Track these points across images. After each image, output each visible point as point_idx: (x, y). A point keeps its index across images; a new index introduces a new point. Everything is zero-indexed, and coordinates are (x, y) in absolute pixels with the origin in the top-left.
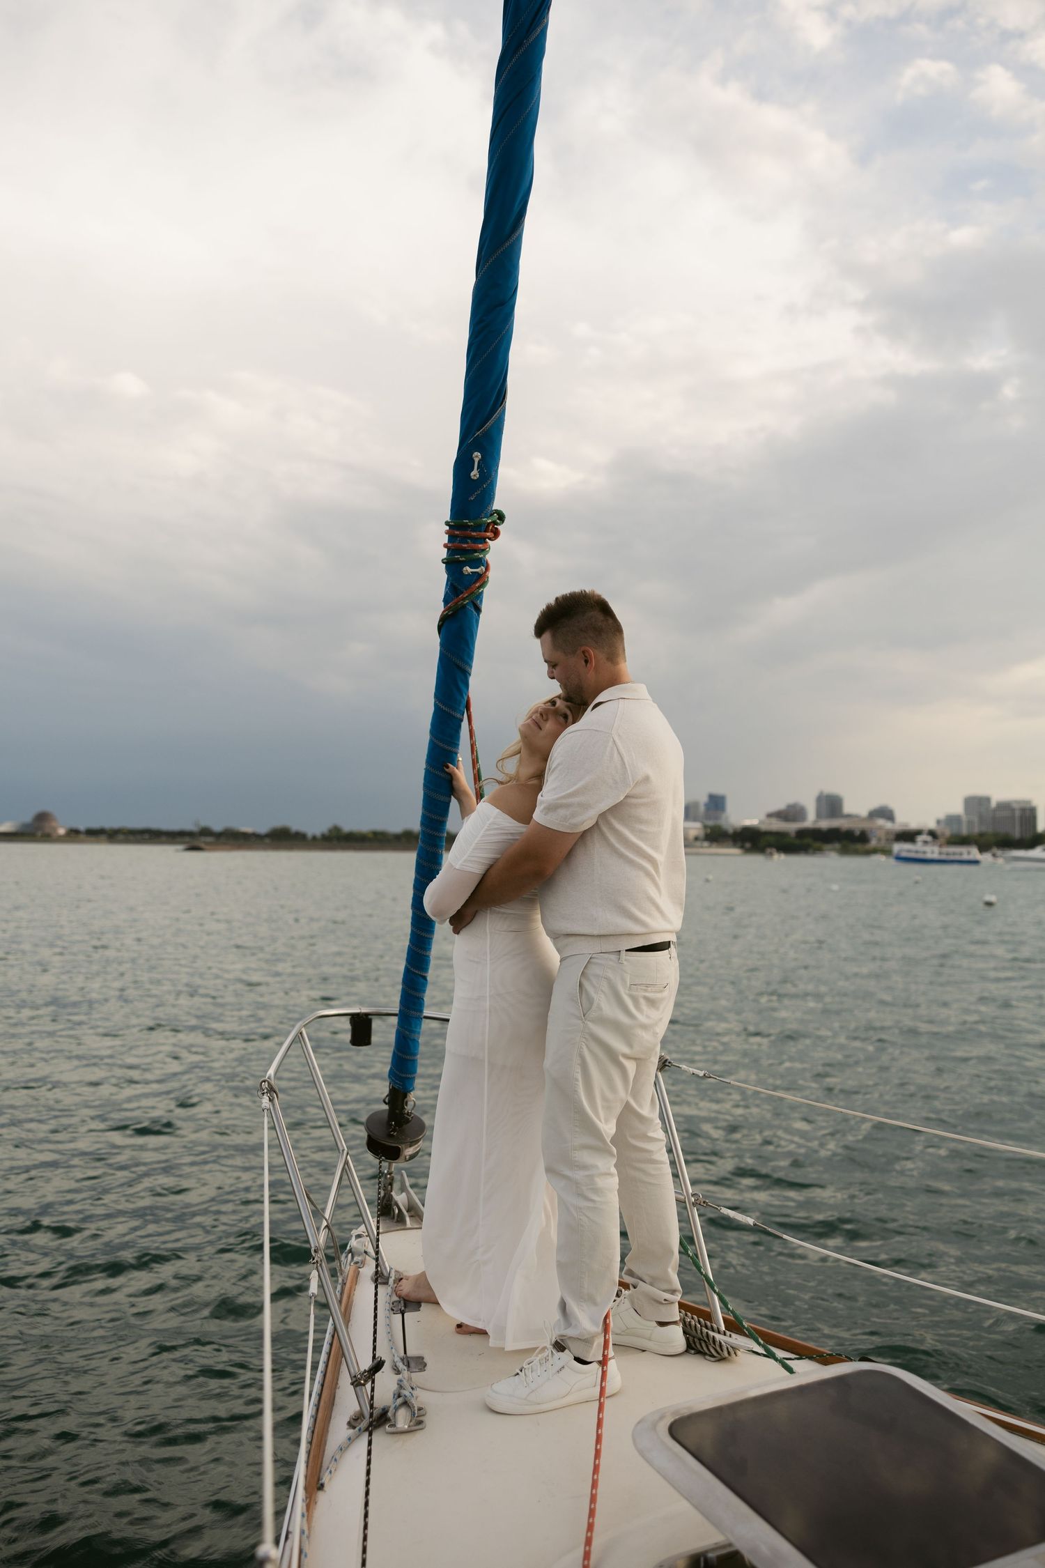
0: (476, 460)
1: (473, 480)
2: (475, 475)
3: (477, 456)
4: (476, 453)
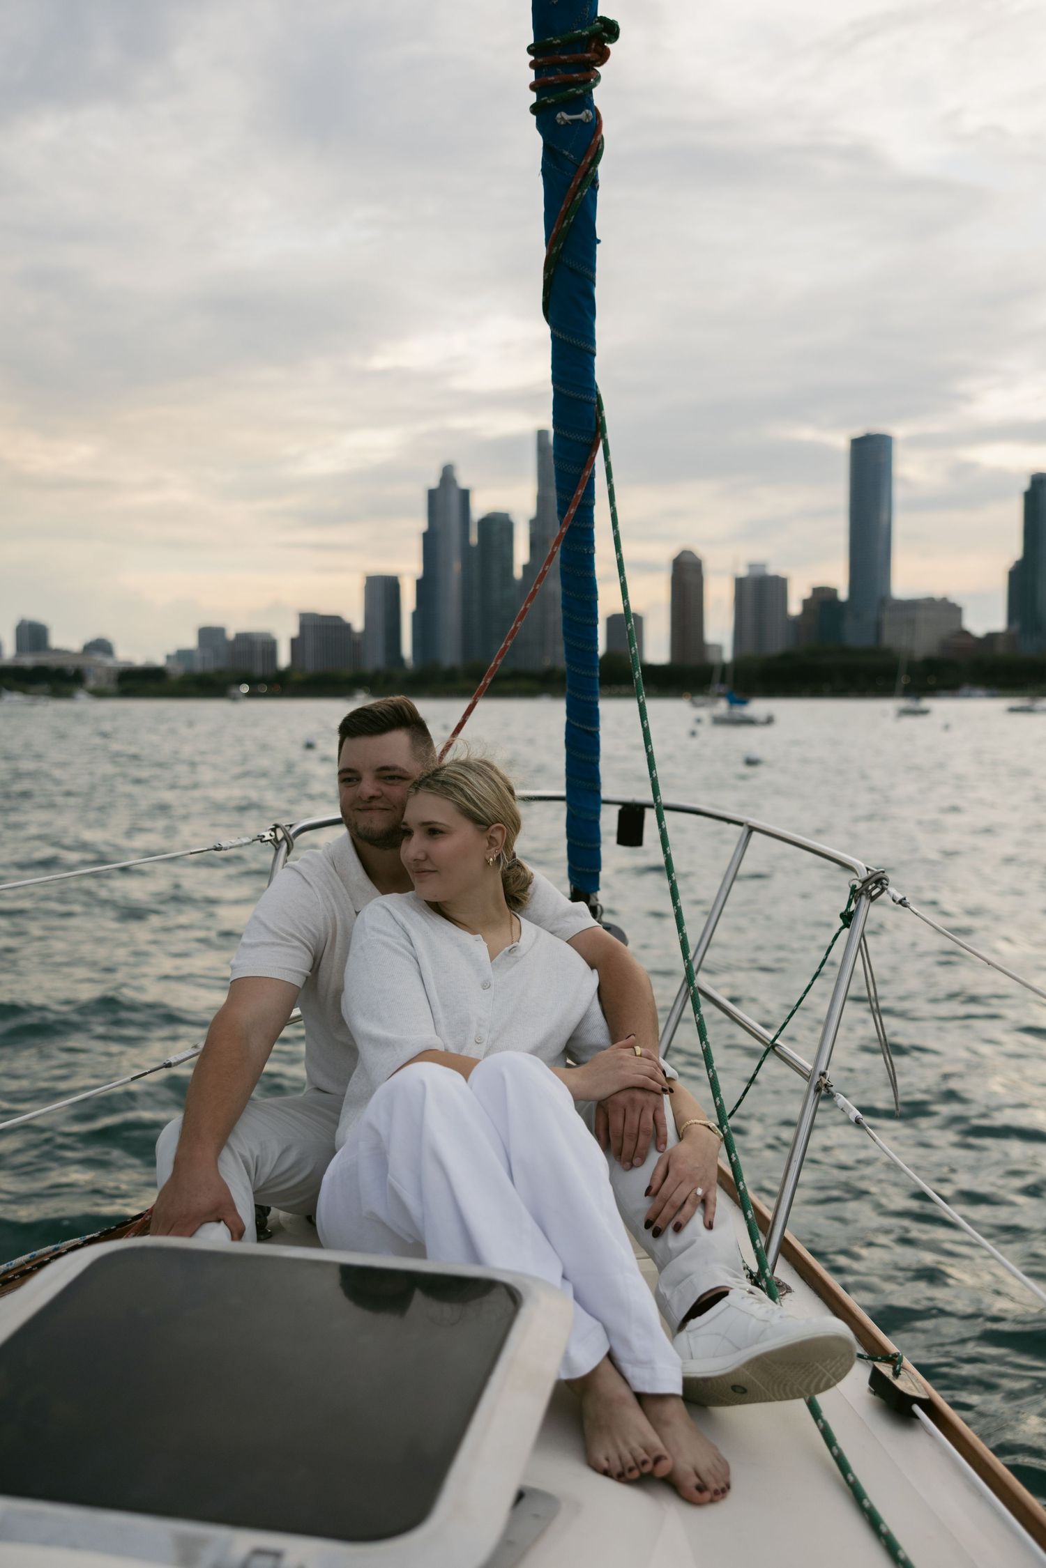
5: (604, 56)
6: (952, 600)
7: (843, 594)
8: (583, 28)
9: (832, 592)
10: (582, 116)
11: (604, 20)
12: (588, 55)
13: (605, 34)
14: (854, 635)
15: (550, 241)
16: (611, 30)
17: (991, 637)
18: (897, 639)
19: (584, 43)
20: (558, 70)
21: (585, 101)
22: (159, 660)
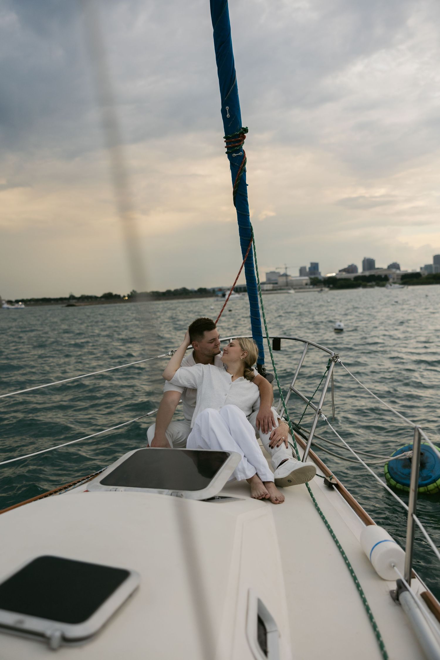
0: (227, 110)
1: (228, 118)
2: (228, 116)
3: (227, 108)
4: (227, 107)
5: (244, 137)
8: (237, 132)
10: (239, 154)
11: (243, 128)
12: (239, 138)
13: (244, 132)
15: (234, 187)
16: (246, 130)
19: (238, 136)
20: (232, 143)
21: (241, 150)
22: (418, 270)
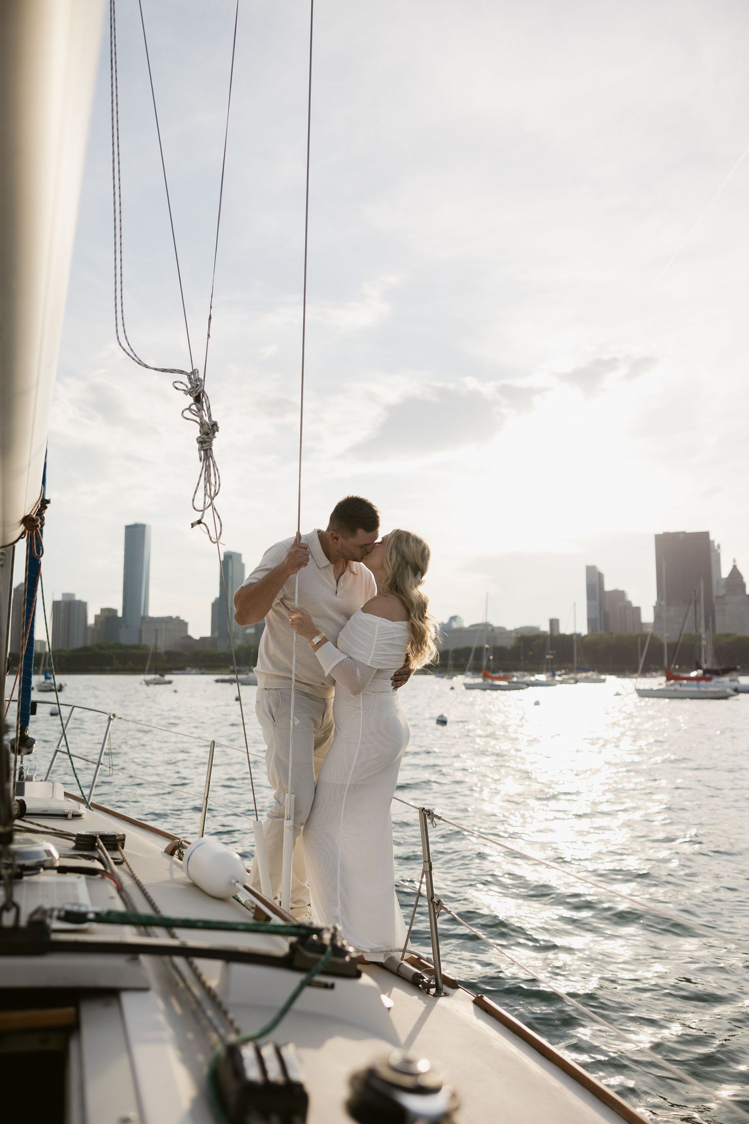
6: (182, 618)
7: (120, 614)
9: (113, 612)
14: (126, 638)
17: (203, 640)
18: (148, 640)
